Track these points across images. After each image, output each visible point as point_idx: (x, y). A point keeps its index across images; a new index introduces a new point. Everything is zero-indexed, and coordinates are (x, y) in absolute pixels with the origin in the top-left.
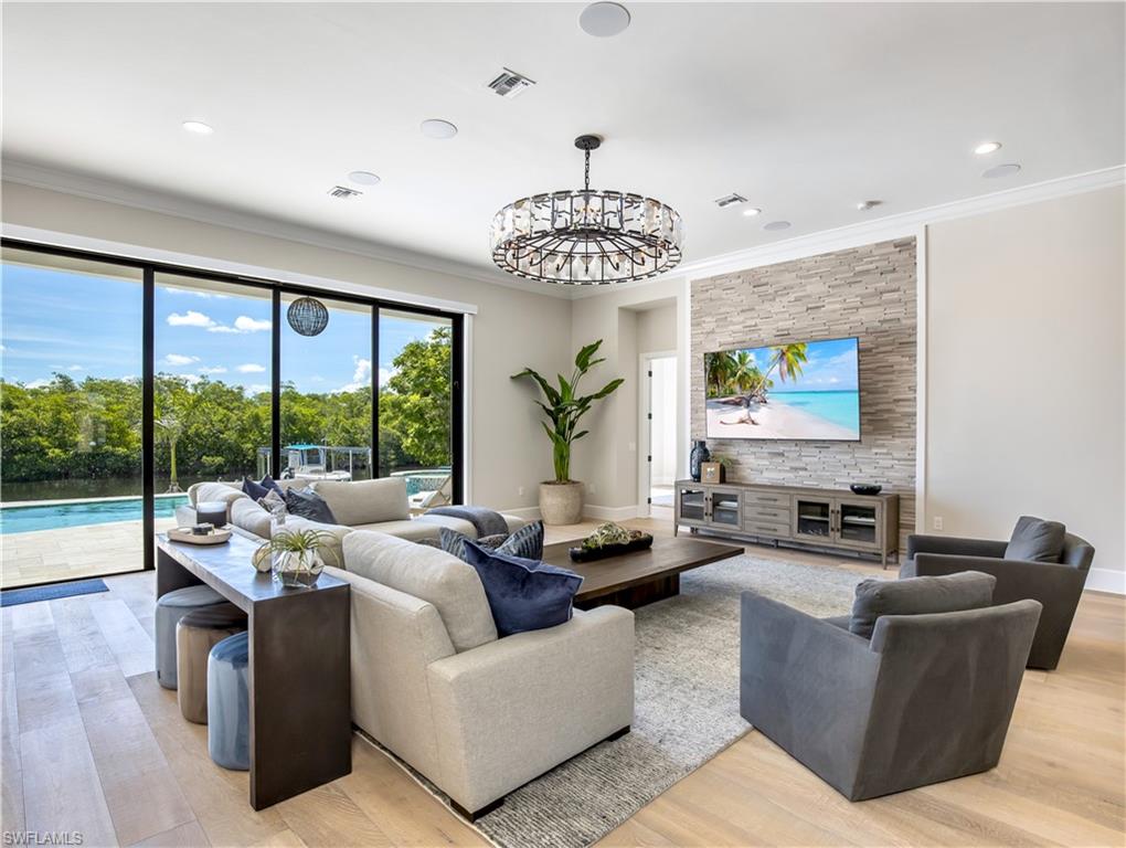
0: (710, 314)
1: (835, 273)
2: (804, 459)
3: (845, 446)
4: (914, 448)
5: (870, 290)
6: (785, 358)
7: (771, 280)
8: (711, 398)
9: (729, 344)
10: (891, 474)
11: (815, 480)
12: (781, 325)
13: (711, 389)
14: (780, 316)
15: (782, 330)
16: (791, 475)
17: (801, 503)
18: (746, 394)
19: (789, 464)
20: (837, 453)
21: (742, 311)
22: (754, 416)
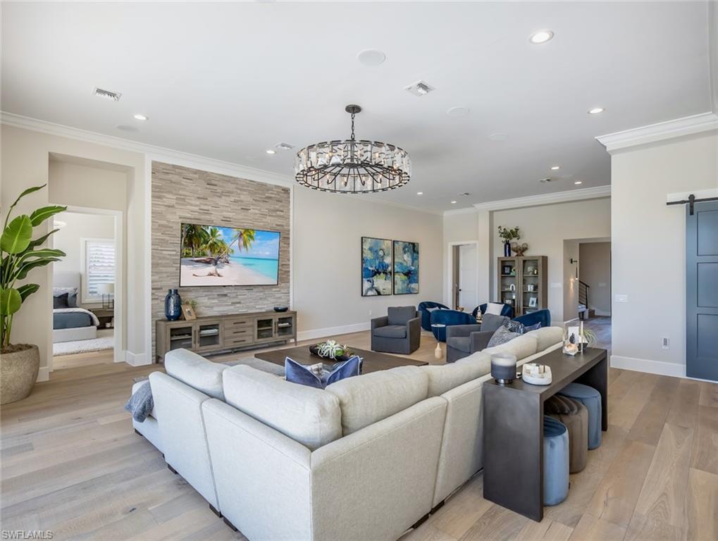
0: (170, 192)
1: (256, 193)
2: (239, 297)
3: (261, 289)
4: (289, 288)
5: (272, 208)
6: (242, 237)
7: (220, 184)
8: (186, 257)
9: (187, 218)
10: (280, 301)
11: (245, 308)
12: (225, 214)
13: (185, 251)
14: (225, 208)
15: (227, 218)
16: (232, 307)
17: (259, 321)
18: (215, 256)
19: (230, 302)
20: (257, 292)
21: (198, 198)
22: (219, 271)
